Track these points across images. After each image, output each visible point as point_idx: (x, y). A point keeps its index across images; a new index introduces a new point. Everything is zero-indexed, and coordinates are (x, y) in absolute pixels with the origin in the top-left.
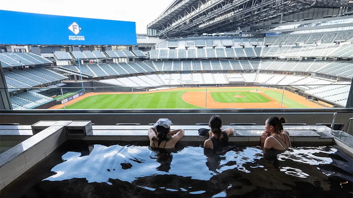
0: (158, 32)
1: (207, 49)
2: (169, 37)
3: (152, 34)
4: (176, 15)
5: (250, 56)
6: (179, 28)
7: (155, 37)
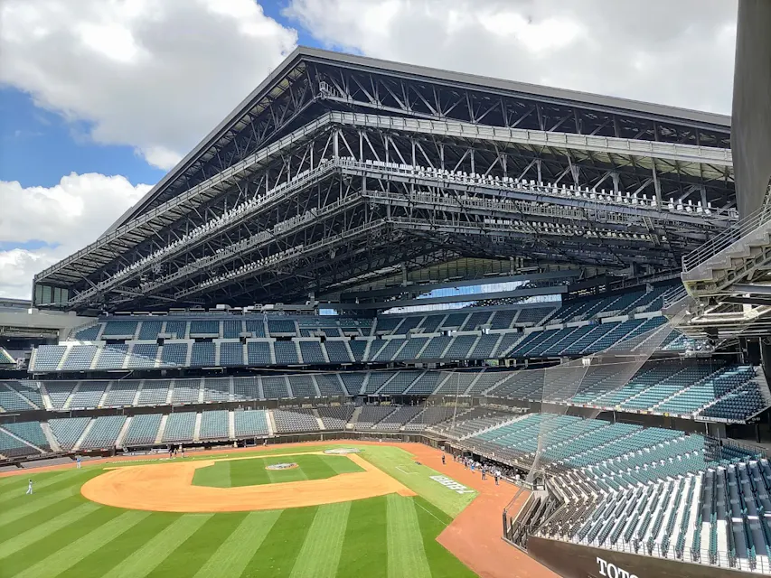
0: (72, 295)
1: (223, 345)
2: (113, 312)
3: (52, 301)
4: (126, 252)
5: (336, 359)
6: (140, 288)
7: (60, 308)
